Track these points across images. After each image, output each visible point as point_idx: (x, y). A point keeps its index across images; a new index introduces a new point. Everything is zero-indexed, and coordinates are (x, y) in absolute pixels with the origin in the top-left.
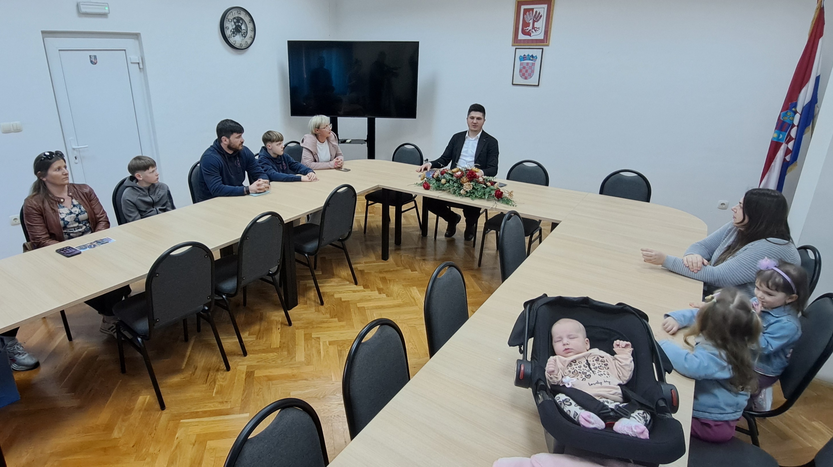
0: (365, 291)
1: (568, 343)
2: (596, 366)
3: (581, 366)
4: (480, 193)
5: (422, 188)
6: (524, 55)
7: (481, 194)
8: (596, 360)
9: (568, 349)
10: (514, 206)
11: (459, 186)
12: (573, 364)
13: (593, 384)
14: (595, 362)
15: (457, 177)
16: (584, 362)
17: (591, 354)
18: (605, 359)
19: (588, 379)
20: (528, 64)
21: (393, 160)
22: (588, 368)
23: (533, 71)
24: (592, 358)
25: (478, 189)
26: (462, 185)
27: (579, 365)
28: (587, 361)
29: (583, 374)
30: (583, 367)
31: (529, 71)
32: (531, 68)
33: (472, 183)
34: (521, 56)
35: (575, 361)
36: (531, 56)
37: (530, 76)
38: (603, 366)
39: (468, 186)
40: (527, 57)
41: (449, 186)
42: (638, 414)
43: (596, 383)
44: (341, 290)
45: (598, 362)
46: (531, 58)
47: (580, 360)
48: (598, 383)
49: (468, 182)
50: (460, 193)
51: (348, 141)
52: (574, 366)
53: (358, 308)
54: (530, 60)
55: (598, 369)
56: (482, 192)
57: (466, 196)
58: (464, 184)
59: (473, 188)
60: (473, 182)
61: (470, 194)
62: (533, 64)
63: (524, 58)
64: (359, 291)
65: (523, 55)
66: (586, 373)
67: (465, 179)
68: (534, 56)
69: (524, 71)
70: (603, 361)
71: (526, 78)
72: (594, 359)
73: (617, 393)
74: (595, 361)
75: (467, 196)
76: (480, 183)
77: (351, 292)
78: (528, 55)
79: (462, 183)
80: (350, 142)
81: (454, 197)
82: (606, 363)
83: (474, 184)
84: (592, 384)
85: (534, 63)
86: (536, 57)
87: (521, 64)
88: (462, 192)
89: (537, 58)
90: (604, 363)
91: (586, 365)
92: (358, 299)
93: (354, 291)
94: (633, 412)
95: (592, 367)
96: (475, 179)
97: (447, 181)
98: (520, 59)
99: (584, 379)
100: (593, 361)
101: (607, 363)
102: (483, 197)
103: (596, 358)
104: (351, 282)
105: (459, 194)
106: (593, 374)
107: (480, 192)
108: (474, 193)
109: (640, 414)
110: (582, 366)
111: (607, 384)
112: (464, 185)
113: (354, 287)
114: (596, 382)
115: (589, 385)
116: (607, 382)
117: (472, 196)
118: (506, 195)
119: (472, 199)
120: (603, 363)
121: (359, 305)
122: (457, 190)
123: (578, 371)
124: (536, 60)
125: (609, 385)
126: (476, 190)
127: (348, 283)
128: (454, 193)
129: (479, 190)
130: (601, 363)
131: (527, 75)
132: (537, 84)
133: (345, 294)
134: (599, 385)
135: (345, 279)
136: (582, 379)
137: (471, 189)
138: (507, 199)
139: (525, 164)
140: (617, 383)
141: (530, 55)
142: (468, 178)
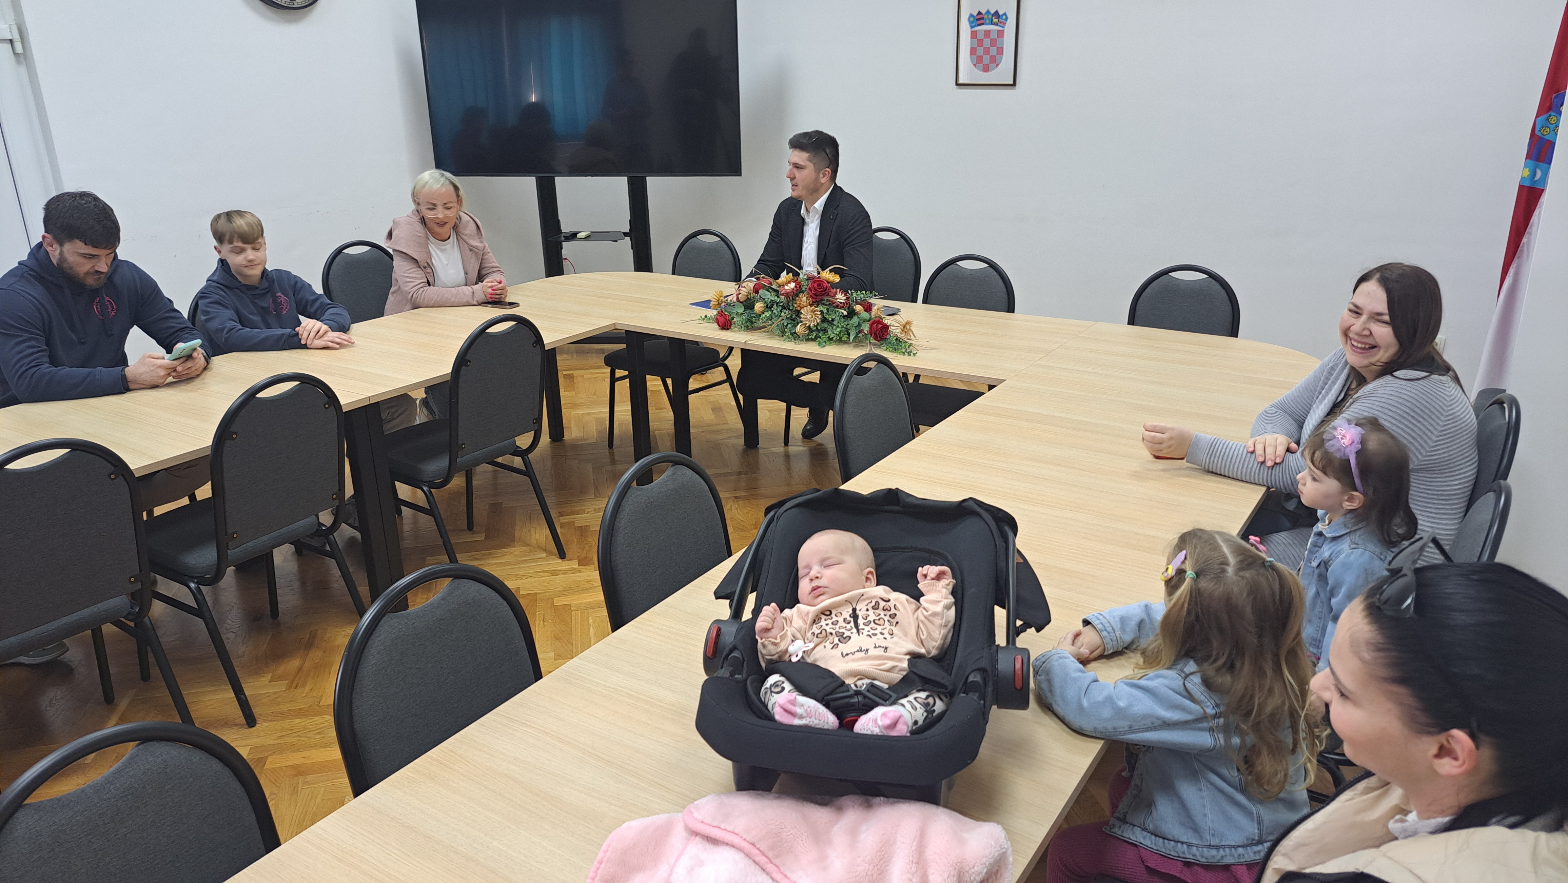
0: (580, 571)
1: (818, 575)
2: (869, 619)
3: (838, 621)
4: (839, 329)
5: (716, 325)
6: (980, 13)
7: (840, 332)
8: (873, 608)
9: (818, 587)
10: (912, 354)
11: (794, 317)
12: (823, 617)
13: (851, 653)
14: (871, 612)
15: (787, 295)
16: (847, 612)
17: (863, 595)
18: (891, 604)
19: (843, 645)
20: (987, 33)
21: (673, 273)
22: (852, 624)
23: (1000, 51)
24: (866, 603)
25: (833, 320)
26: (798, 313)
27: (835, 619)
28: (854, 610)
29: (837, 636)
30: (841, 623)
31: (993, 51)
32: (993, 43)
33: (820, 308)
34: (971, 15)
35: (828, 613)
36: (993, 15)
37: (995, 61)
38: (886, 618)
39: (810, 315)
40: (986, 16)
41: (772, 318)
42: (915, 699)
43: (858, 651)
44: (520, 573)
45: (877, 611)
46: (995, 20)
47: (840, 610)
48: (860, 650)
49: (811, 305)
50: (795, 333)
51: (581, 235)
52: (823, 623)
53: (556, 609)
54: (992, 23)
55: (872, 625)
56: (842, 327)
57: (808, 340)
58: (802, 311)
59: (824, 320)
60: (824, 304)
61: (815, 334)
62: (1001, 34)
63: (978, 20)
64: (565, 572)
65: (975, 14)
66: (844, 633)
67: (804, 299)
68: (1001, 13)
69: (980, 51)
70: (887, 609)
71: (986, 69)
72: (870, 607)
73: (898, 669)
74: (870, 609)
75: (812, 340)
76: (837, 307)
77: (547, 574)
78: (988, 12)
79: (799, 308)
80: (587, 238)
81: (782, 342)
82: (893, 611)
83: (825, 311)
84: (847, 654)
85: (1003, 31)
86: (1004, 17)
87: (974, 35)
88: (799, 329)
89: (1007, 19)
90: (888, 613)
91: (849, 618)
92: (560, 589)
93: (554, 573)
94: (906, 696)
95: (861, 621)
96: (826, 298)
97: (767, 307)
98: (970, 22)
99: (836, 646)
100: (867, 610)
101: (896, 612)
102: (844, 338)
103: (873, 604)
104: (549, 553)
105: (792, 334)
106: (857, 634)
107: (838, 327)
108: (825, 331)
109: (918, 699)
110: (841, 620)
111: (880, 652)
112: (802, 313)
113: (556, 563)
114: (858, 648)
115: (842, 655)
116: (879, 649)
117: (820, 337)
118: (895, 330)
119: (819, 344)
120: (886, 612)
121: (558, 602)
122: (789, 326)
123: (829, 631)
124: (1005, 24)
125: (883, 653)
126: (831, 322)
127: (544, 555)
128: (783, 333)
129: (835, 323)
130: (882, 613)
131: (986, 59)
132: (1012, 82)
133: (529, 580)
134: (862, 654)
135: (538, 547)
136: (832, 645)
137: (818, 321)
138: (896, 340)
139: (962, 263)
140: (905, 650)
141: (993, 12)
142: (811, 296)
